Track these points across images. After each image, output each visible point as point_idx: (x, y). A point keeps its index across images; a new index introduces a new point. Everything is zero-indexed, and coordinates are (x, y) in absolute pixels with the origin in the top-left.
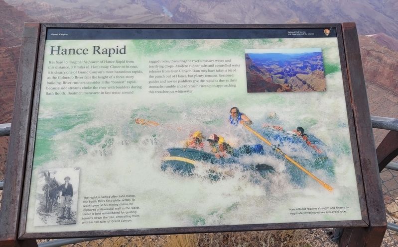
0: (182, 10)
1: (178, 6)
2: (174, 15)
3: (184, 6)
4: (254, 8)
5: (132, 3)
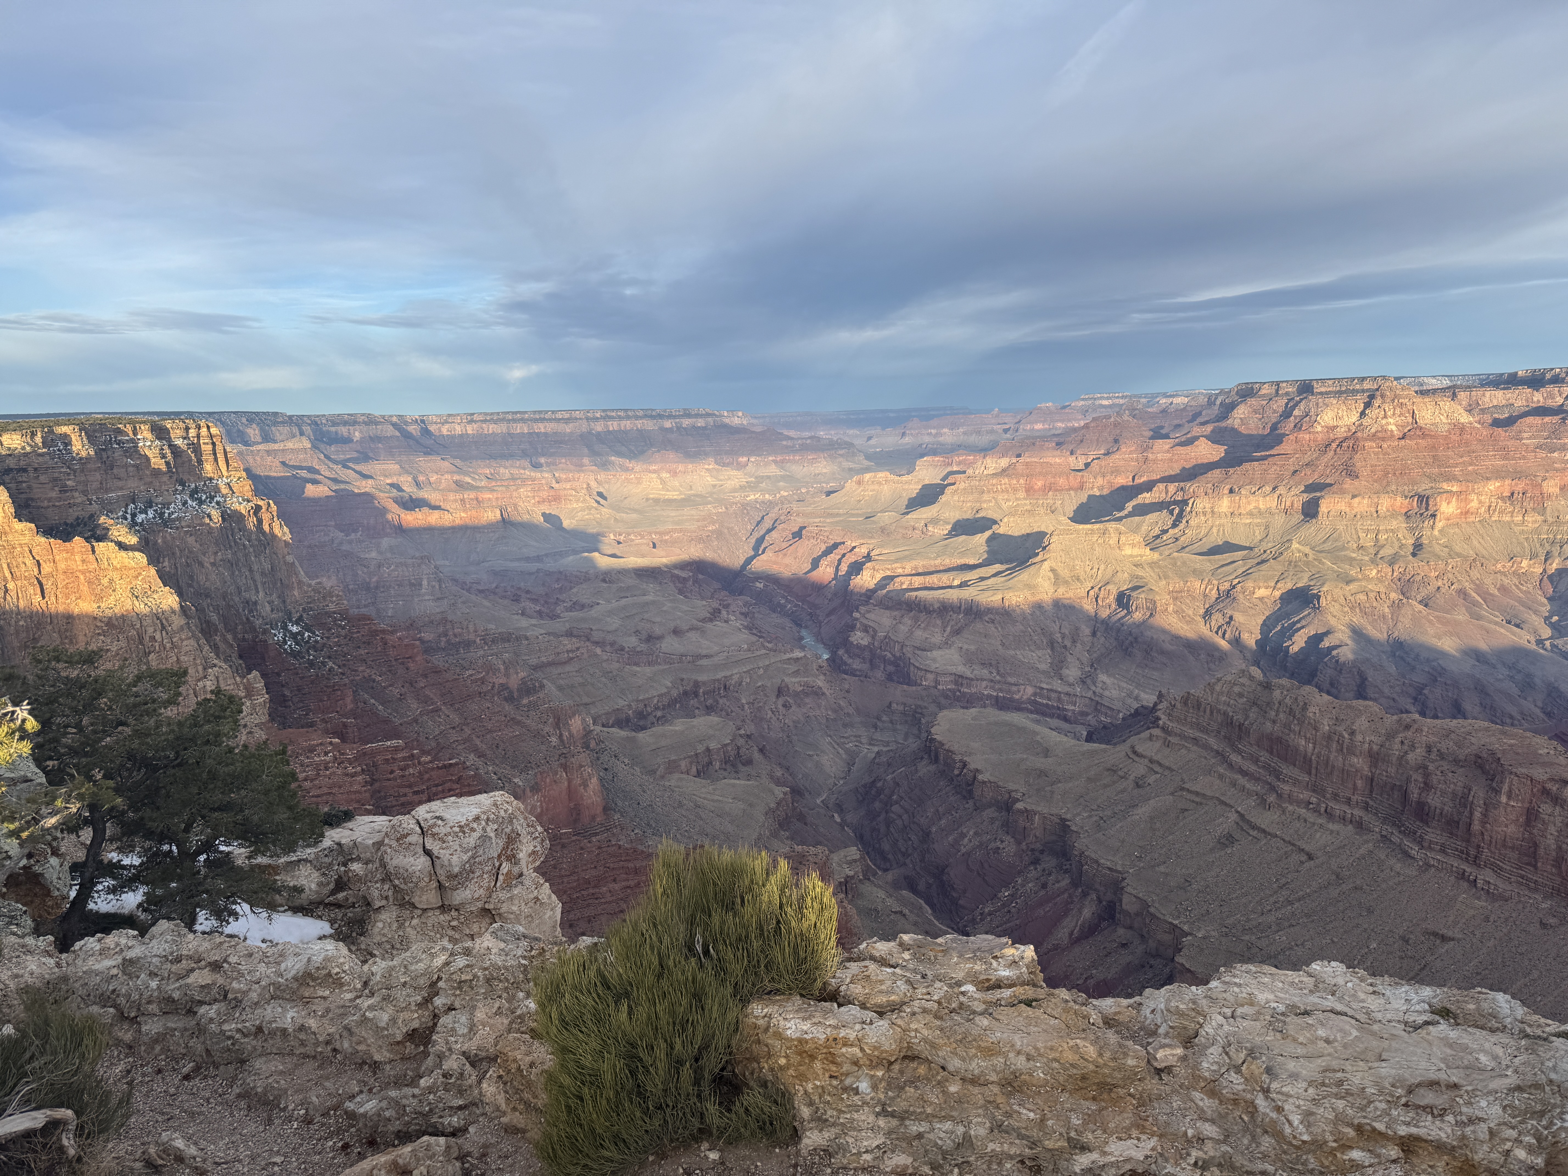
0: (859, 638)
1: (849, 628)
2: (834, 653)
3: (866, 629)
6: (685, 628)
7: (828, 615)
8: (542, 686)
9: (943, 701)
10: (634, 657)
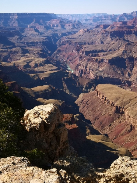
0: (80, 67)
1: (79, 65)
3: (82, 65)
5: (47, 63)
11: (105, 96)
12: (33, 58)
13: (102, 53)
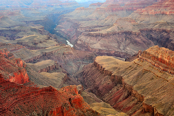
0: (79, 42)
2: (74, 46)
3: (80, 40)
4: (126, 40)
5: (48, 40)
6: (42, 41)
7: (72, 38)
8: (13, 55)
9: (97, 55)
10: (32, 48)
11: (103, 67)
12: (34, 35)
13: (98, 28)
